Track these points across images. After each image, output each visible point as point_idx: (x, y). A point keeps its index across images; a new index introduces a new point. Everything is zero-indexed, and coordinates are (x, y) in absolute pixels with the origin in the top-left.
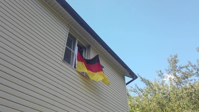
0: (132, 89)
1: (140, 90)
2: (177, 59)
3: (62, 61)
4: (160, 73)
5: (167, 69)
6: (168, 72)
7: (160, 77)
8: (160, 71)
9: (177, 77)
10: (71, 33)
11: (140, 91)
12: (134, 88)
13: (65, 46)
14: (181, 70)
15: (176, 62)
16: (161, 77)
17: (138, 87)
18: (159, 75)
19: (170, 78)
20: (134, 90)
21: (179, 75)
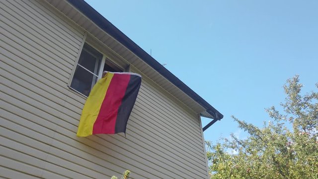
0: (228, 143)
1: (240, 144)
2: (298, 83)
3: (68, 88)
4: (272, 111)
5: (284, 104)
6: (286, 108)
7: (274, 118)
8: (273, 109)
9: (303, 115)
10: (89, 44)
11: (240, 146)
12: (231, 142)
13: (76, 64)
14: (309, 102)
15: (297, 89)
16: (276, 118)
17: (236, 139)
18: (272, 116)
19: (291, 119)
20: (231, 145)
21: (306, 111)
